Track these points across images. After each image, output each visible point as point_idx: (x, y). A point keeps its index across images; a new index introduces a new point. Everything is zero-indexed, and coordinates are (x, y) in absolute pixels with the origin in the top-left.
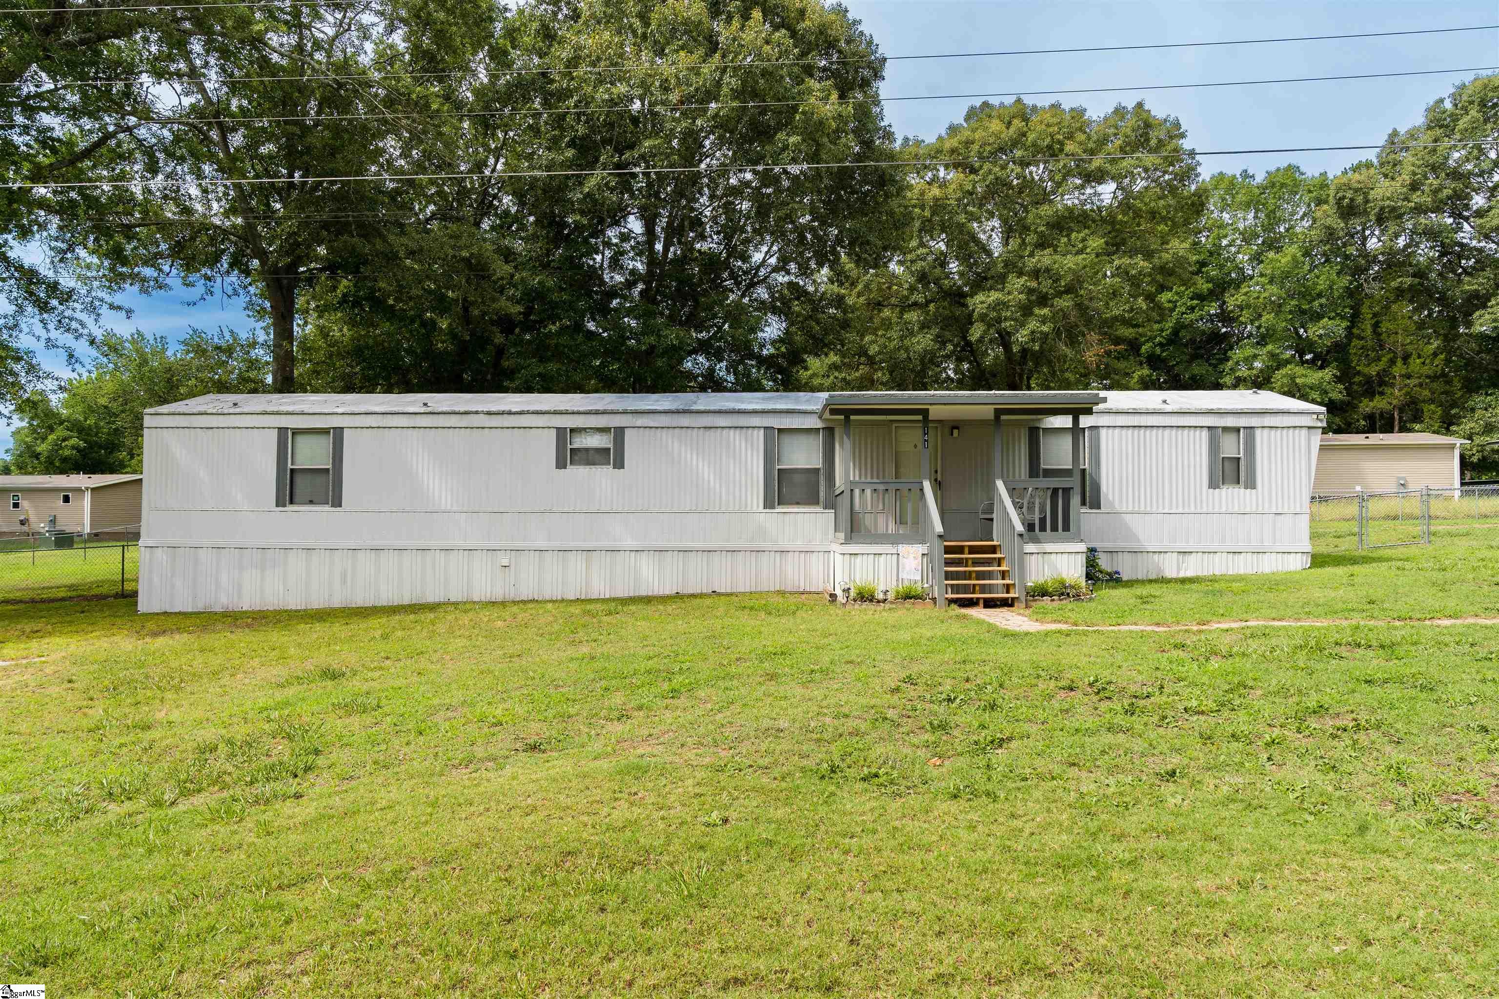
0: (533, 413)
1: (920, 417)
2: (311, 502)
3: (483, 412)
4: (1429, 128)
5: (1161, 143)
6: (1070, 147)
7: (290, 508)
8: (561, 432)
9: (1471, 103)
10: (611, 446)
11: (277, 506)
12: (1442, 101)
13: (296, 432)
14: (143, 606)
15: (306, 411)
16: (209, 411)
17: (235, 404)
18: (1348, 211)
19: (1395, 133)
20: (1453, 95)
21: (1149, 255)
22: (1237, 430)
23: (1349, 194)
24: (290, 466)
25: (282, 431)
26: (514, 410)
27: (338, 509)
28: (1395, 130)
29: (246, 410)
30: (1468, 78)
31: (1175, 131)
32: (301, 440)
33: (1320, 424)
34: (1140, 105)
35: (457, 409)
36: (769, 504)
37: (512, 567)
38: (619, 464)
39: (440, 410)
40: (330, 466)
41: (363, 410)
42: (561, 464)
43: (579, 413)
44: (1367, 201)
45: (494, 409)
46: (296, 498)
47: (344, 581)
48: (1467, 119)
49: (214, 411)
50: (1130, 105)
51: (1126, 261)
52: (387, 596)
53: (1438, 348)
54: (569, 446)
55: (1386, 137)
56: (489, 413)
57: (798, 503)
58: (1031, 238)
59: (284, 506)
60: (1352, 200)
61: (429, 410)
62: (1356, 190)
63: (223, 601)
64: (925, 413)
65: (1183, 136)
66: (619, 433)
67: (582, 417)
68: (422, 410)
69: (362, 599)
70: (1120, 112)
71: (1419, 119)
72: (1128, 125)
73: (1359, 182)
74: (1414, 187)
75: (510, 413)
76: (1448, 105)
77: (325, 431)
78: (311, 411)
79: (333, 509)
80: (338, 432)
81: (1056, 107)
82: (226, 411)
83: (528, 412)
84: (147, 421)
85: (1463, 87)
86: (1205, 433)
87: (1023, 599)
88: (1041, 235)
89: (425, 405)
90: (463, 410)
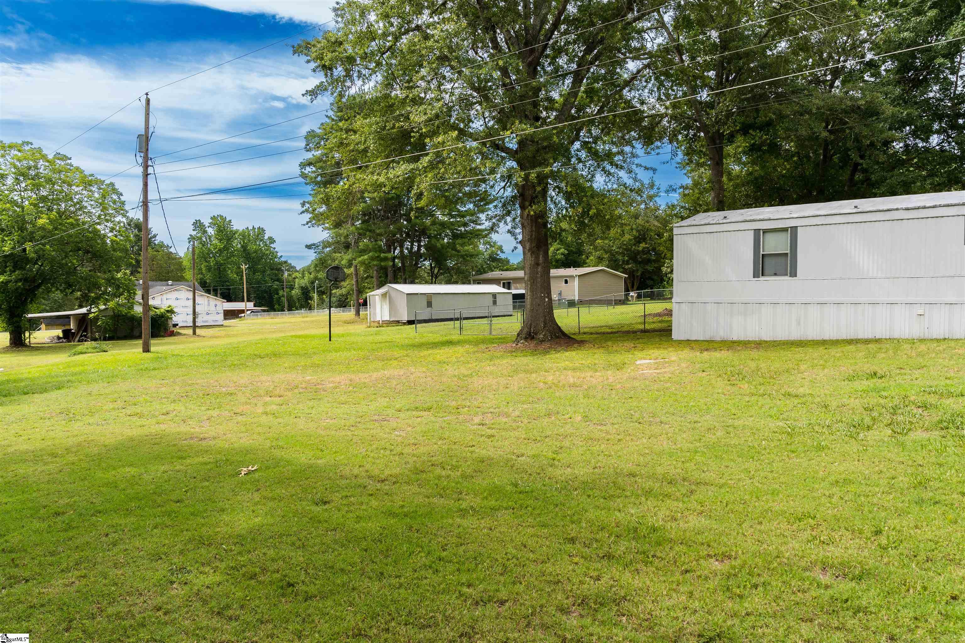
0: (944, 206)
2: (775, 274)
3: (902, 209)
7: (762, 278)
11: (754, 277)
13: (765, 231)
14: (675, 335)
15: (772, 218)
16: (711, 222)
17: (725, 217)
24: (762, 253)
25: (757, 231)
26: (928, 205)
27: (795, 278)
29: (733, 220)
32: (769, 236)
35: (881, 208)
37: (926, 317)
39: (868, 210)
40: (788, 252)
41: (811, 214)
45: (910, 206)
46: (766, 271)
47: (799, 323)
49: (714, 222)
52: (830, 334)
56: (907, 209)
59: (759, 277)
61: (859, 210)
63: (721, 334)
68: (855, 210)
69: (812, 334)
75: (924, 208)
77: (784, 230)
78: (776, 218)
79: (791, 278)
80: (794, 229)
82: (721, 222)
83: (940, 206)
84: (675, 231)
89: (856, 207)
90: (885, 208)
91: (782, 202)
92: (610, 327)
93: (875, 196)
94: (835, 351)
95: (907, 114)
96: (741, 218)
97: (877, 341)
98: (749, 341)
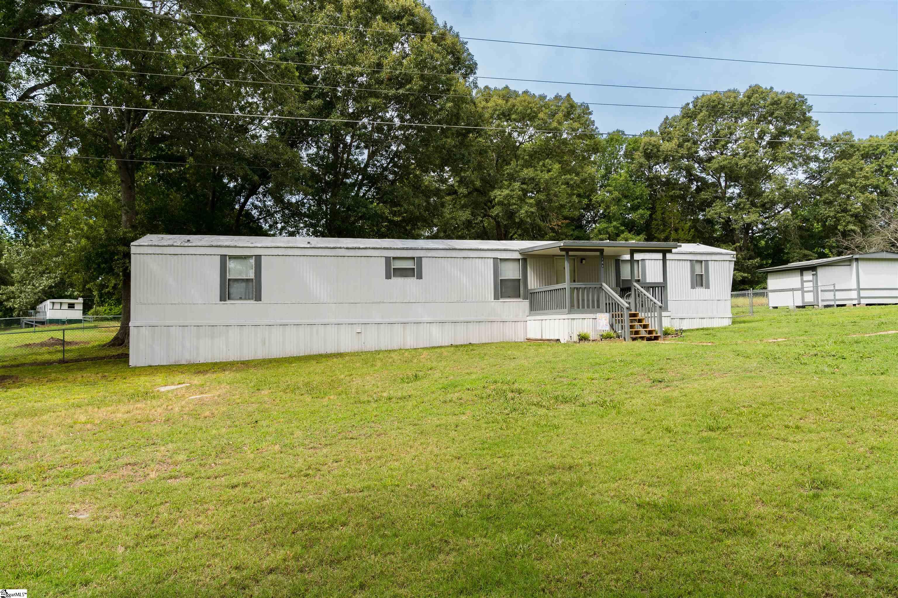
0: (372, 248)
1: (598, 253)
2: (241, 298)
3: (344, 248)
4: (683, 117)
5: (579, 117)
6: (541, 115)
7: (228, 302)
8: (388, 260)
9: (702, 107)
10: (415, 267)
11: (221, 300)
12: (688, 104)
13: (232, 257)
14: (132, 362)
15: (238, 245)
18: (648, 156)
19: (667, 118)
20: (693, 102)
21: (577, 174)
22: (701, 262)
23: (650, 147)
24: (228, 277)
25: (223, 258)
26: (361, 247)
27: (259, 302)
28: (667, 117)
29: (197, 244)
30: (700, 94)
31: (586, 110)
32: (235, 262)
33: (733, 259)
34: (569, 95)
35: (329, 246)
36: (496, 298)
37: (363, 334)
38: (420, 277)
40: (253, 277)
41: (273, 245)
42: (388, 277)
43: (397, 249)
44: (659, 151)
45: (349, 246)
46: (232, 297)
47: (264, 344)
48: (702, 114)
49: (178, 244)
50: (564, 95)
51: (568, 176)
52: (291, 352)
53: (690, 226)
54: (393, 267)
55: (663, 120)
56: (347, 248)
57: (509, 297)
58: (520, 162)
59: (225, 301)
60: (651, 150)
61: (313, 246)
62: (653, 146)
63: (186, 358)
64: (601, 251)
65: (590, 113)
66: (419, 260)
67: (399, 251)
68: (308, 246)
69: (276, 352)
70: (558, 97)
71: (678, 112)
72: (564, 107)
73: (655, 141)
74: (680, 146)
75: (359, 248)
76: (691, 106)
77: (249, 257)
78: (241, 245)
79: (256, 302)
80: (258, 258)
81: (526, 92)
82: (183, 245)
83: (369, 248)
84: (133, 250)
85: (697, 98)
86: (689, 263)
87: (662, 336)
88: (526, 161)
89: (309, 243)
90: (332, 246)
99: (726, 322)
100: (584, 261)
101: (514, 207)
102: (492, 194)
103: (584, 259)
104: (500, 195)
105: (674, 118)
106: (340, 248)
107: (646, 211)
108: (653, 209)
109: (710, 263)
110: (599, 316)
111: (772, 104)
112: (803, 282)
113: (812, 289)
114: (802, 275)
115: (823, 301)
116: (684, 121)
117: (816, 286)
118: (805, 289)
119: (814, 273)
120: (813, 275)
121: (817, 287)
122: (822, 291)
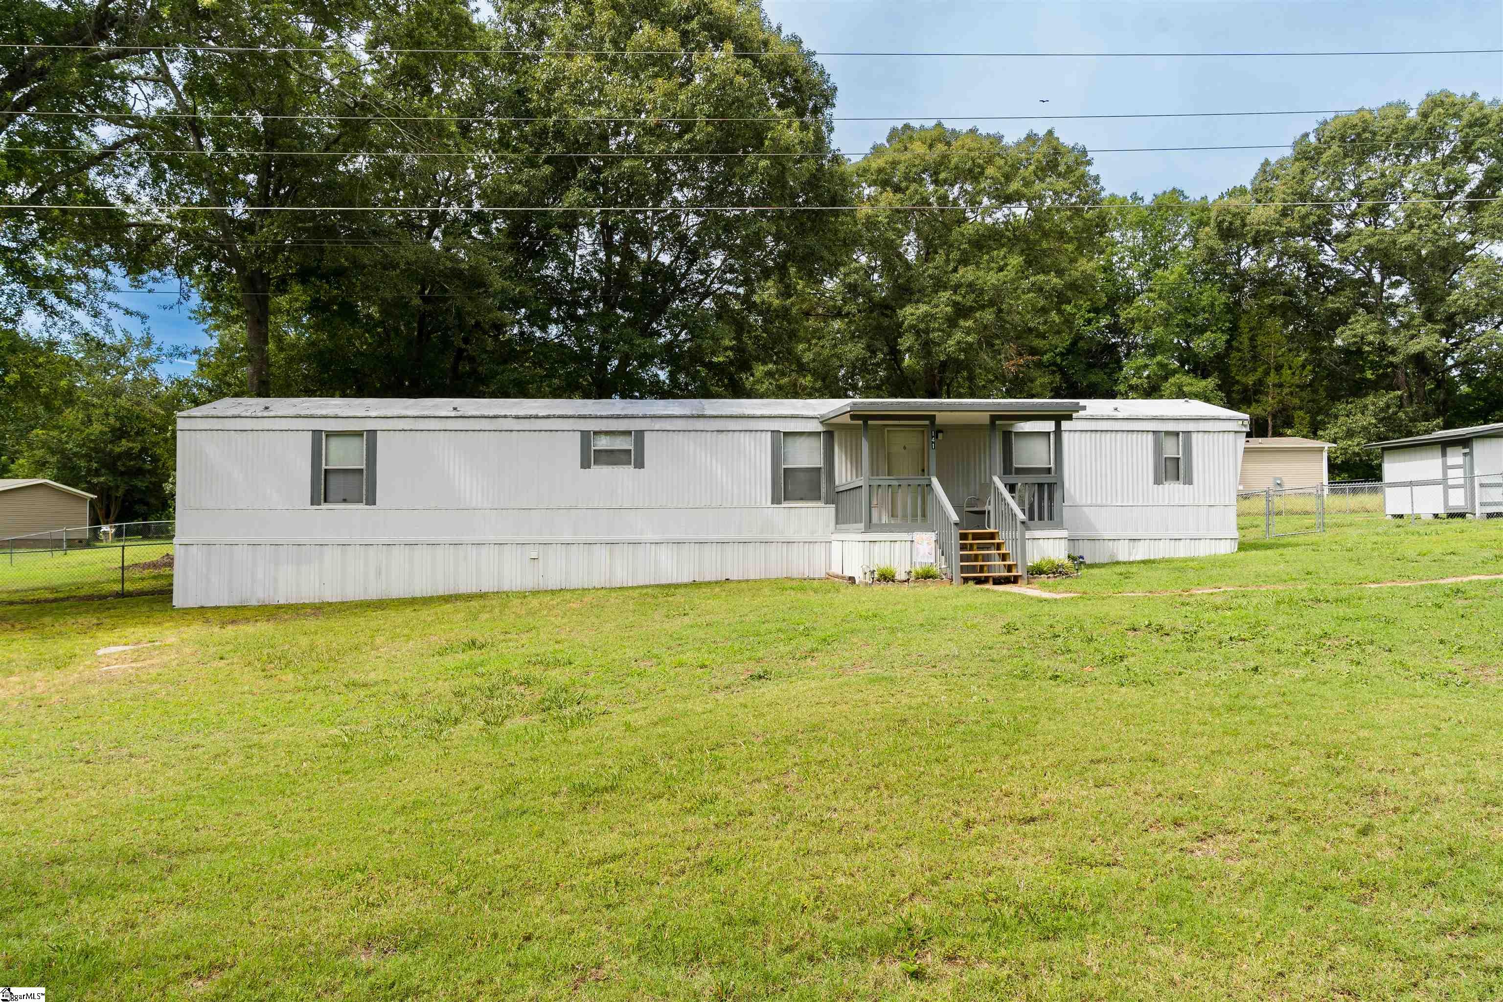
0: (559, 417)
1: (927, 422)
2: (345, 501)
3: (511, 416)
4: (1297, 160)
5: (1070, 170)
6: (990, 171)
7: (324, 506)
8: (586, 436)
9: (1333, 138)
10: (632, 448)
11: (312, 504)
12: (1307, 135)
13: (330, 434)
14: (178, 600)
15: (340, 414)
16: (243, 414)
17: (267, 408)
18: (1227, 233)
19: (1267, 163)
20: (1316, 131)
21: (1060, 273)
22: (1177, 434)
23: (1228, 218)
24: (324, 467)
25: (316, 433)
26: (540, 414)
27: (373, 507)
28: (1267, 161)
29: (280, 414)
30: (1329, 116)
31: (1082, 157)
32: (334, 443)
33: (1244, 429)
34: (1050, 133)
35: (486, 414)
36: (776, 500)
37: (541, 560)
38: (640, 464)
39: (470, 414)
40: (364, 467)
41: (395, 414)
42: (585, 464)
43: (601, 417)
44: (1244, 225)
45: (521, 413)
46: (330, 498)
47: (379, 573)
48: (1329, 153)
49: (248, 414)
50: (1042, 132)
51: (1041, 277)
52: (421, 588)
53: (1306, 360)
54: (593, 448)
55: (1259, 166)
56: (517, 417)
57: (801, 499)
58: (955, 255)
59: (319, 504)
60: (1231, 223)
61: (459, 414)
62: (1234, 215)
63: (259, 595)
64: (932, 418)
65: (1089, 163)
66: (640, 435)
67: (605, 421)
68: (453, 414)
69: (398, 591)
70: (1031, 138)
71: (1288, 152)
72: (1040, 153)
73: (1237, 207)
74: (1284, 213)
75: (537, 417)
76: (1312, 139)
77: (358, 434)
78: (344, 415)
79: (367, 507)
80: (372, 433)
81: (973, 131)
82: (260, 414)
83: (554, 417)
84: (181, 424)
85: (1325, 123)
86: (1150, 436)
87: (1025, 576)
88: (964, 252)
89: (455, 409)
90: (491, 414)
91: (361, 393)
92: (53, 589)
93: (481, 396)
94: (426, 614)
95: (520, 293)
96: (292, 411)
97: (482, 596)
98: (304, 604)
99: (1226, 548)
100: (940, 436)
101: (936, 335)
102: (900, 313)
103: (941, 431)
104: (912, 314)
105: (1281, 164)
106: (505, 417)
107: (1219, 335)
108: (1233, 331)
109: (1194, 436)
110: (918, 536)
111: (1471, 125)
112: (1446, 468)
113: (1461, 481)
114: (1444, 454)
115: (1482, 504)
116: (1296, 168)
117: (1470, 477)
118: (1450, 482)
119: (1467, 450)
120: (1465, 454)
121: (1472, 479)
122: (1482, 485)
